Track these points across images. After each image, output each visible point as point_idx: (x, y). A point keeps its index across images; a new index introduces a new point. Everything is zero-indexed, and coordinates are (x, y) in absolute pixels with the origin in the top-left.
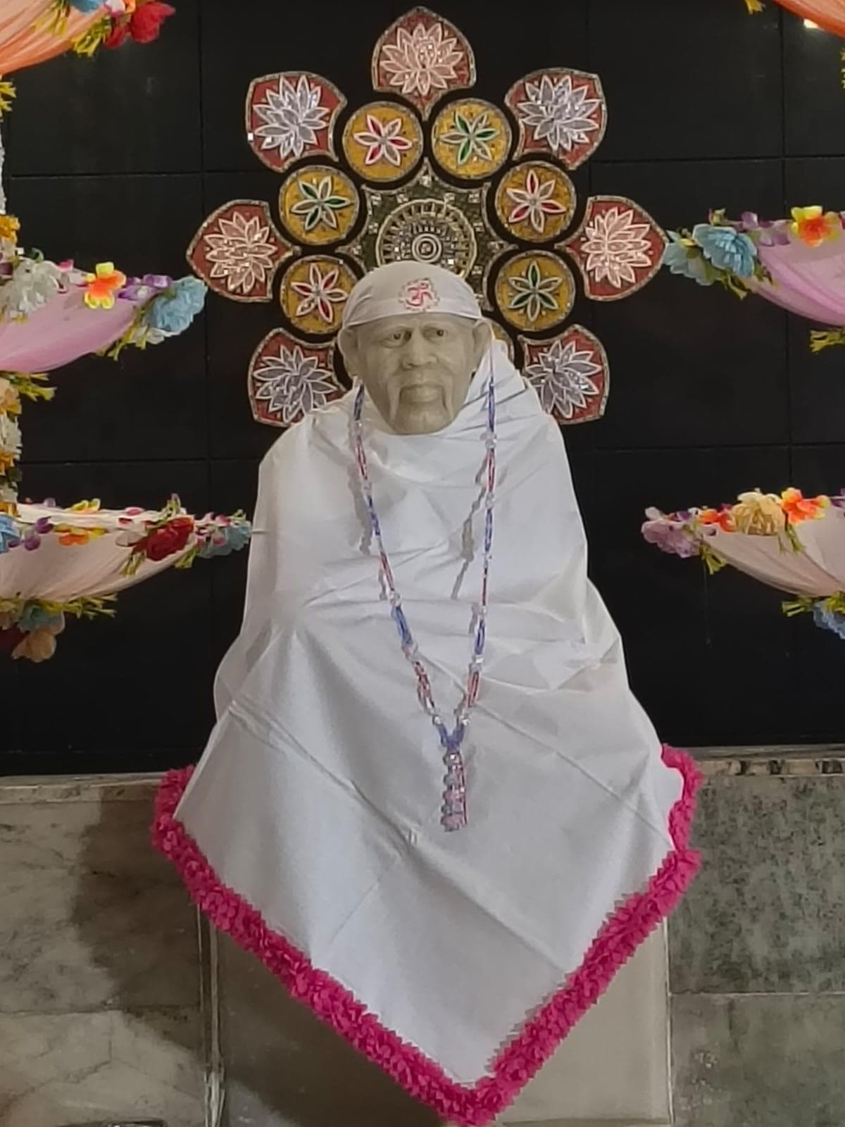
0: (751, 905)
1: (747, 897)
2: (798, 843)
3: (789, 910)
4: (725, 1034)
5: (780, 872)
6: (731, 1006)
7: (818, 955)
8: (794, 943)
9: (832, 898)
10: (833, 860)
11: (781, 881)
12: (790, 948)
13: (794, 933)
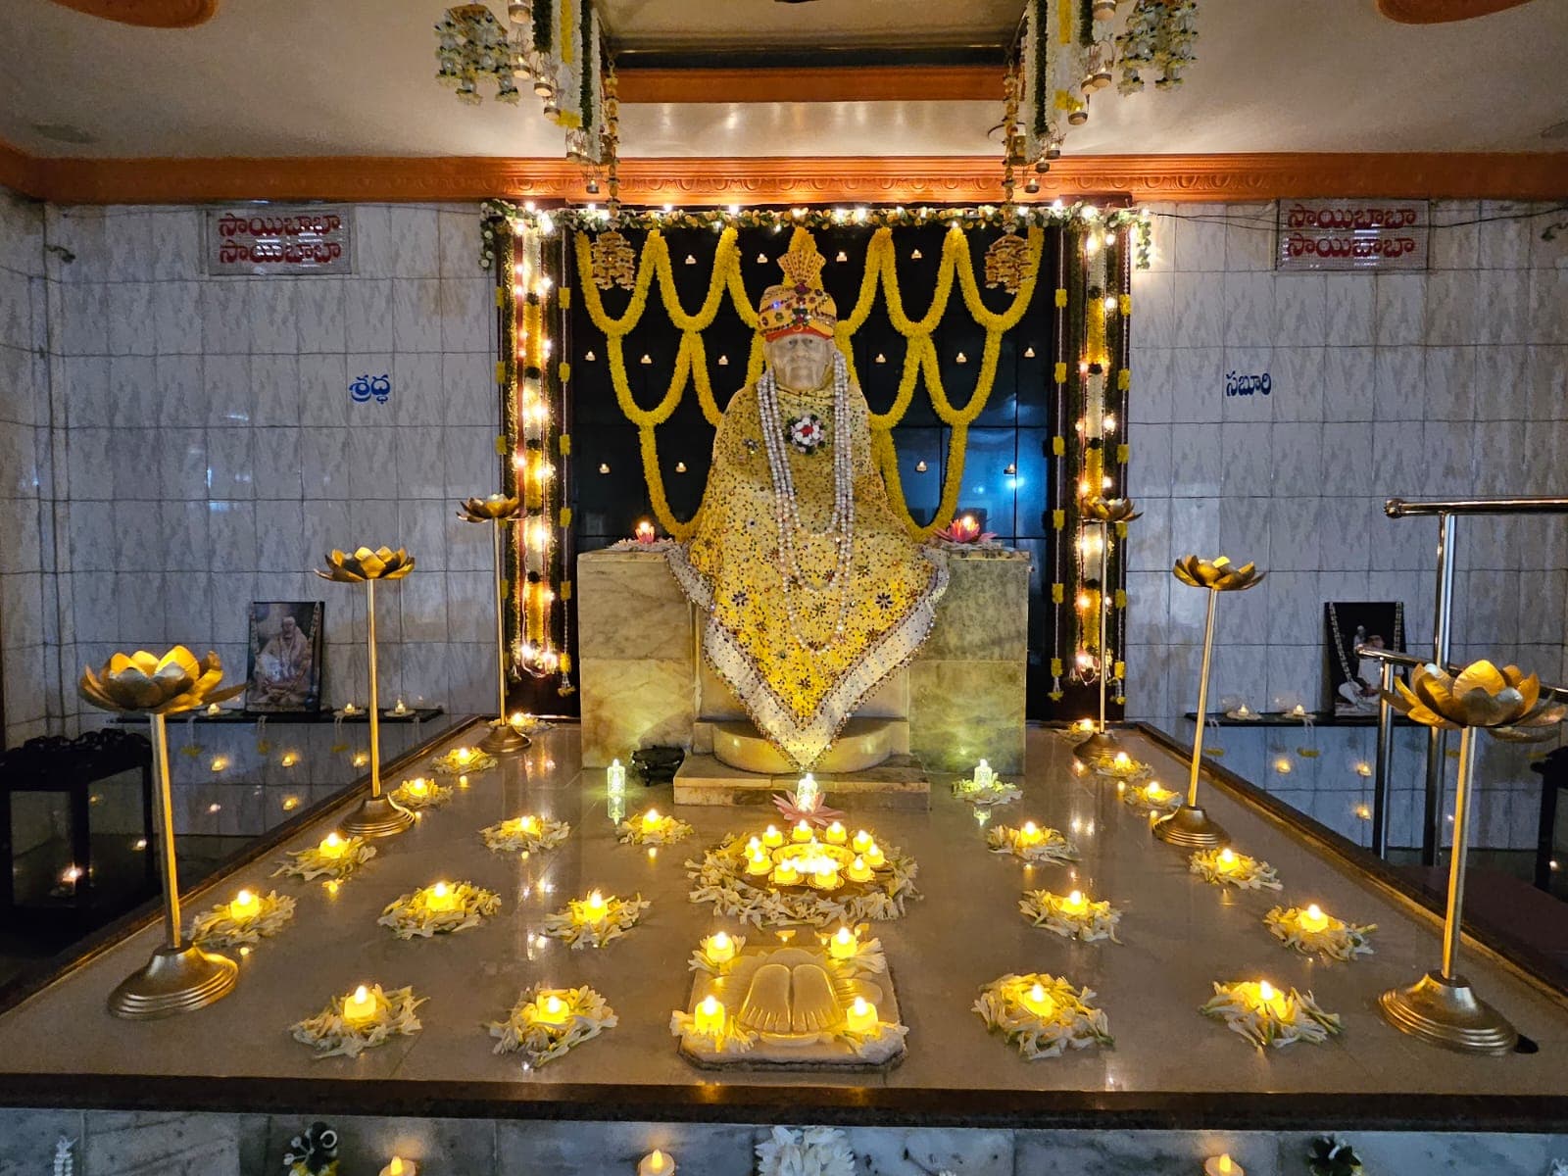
0: (949, 620)
2: (972, 593)
3: (967, 623)
4: (935, 679)
6: (938, 667)
7: (979, 644)
8: (969, 638)
9: (988, 617)
10: (990, 601)
11: (964, 609)
12: (967, 640)
13: (968, 632)
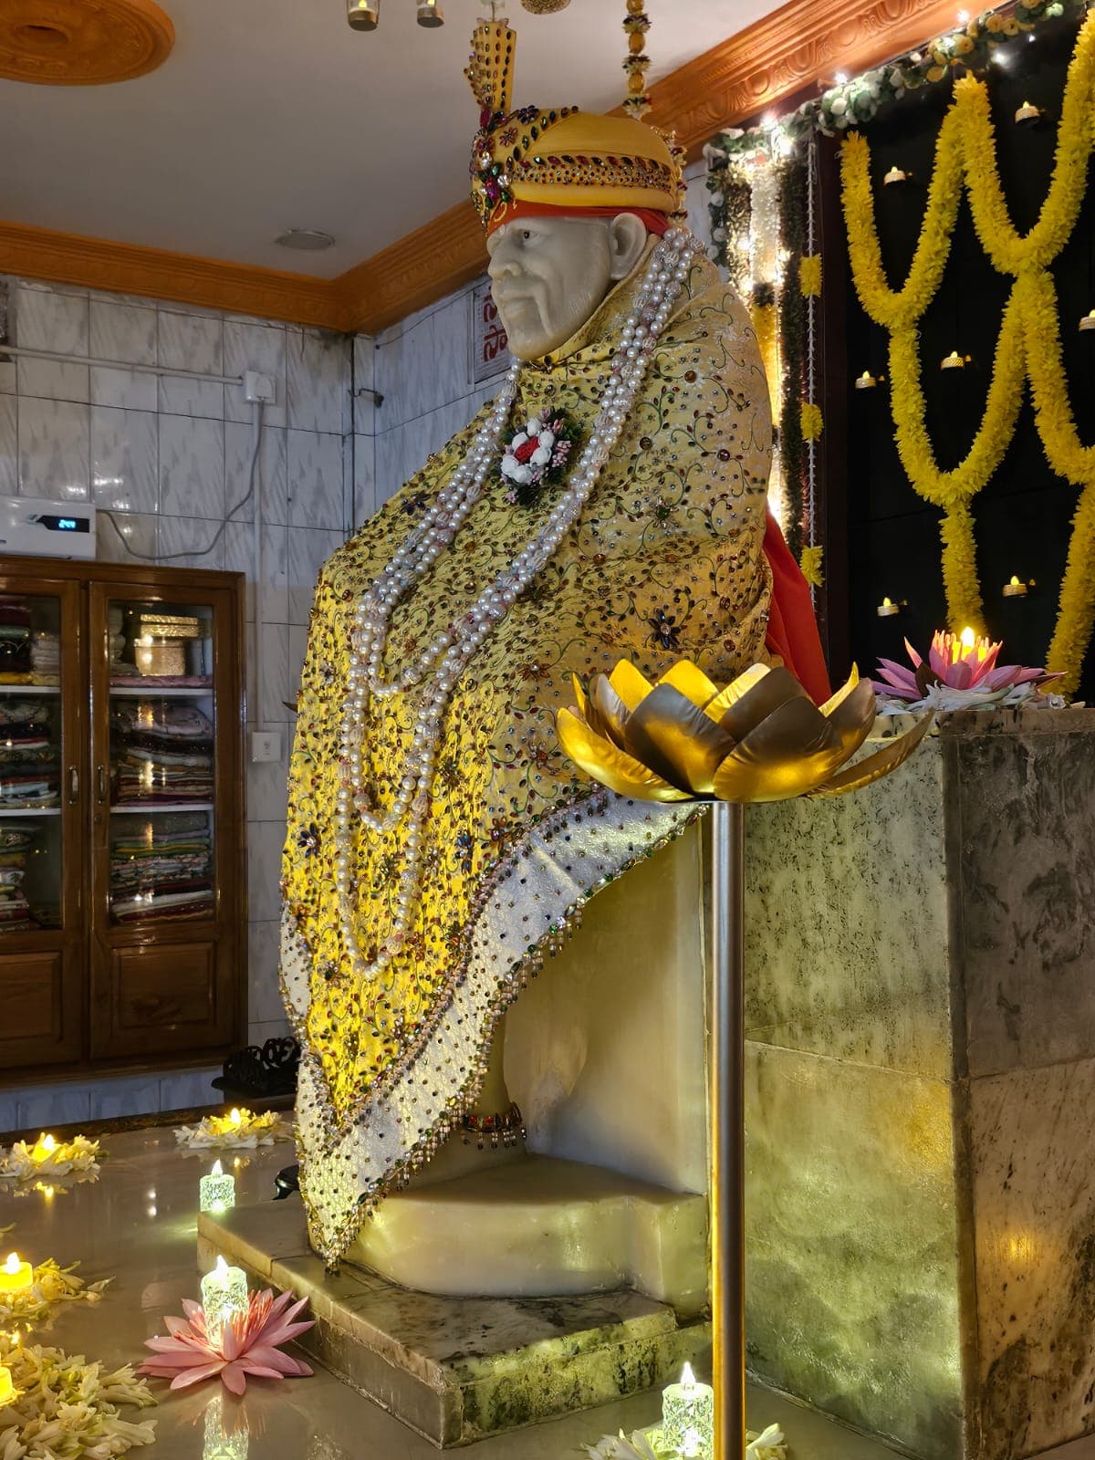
0: (776, 924)
1: (772, 913)
3: (811, 935)
5: (802, 880)
7: (840, 1005)
9: (853, 925)
10: (853, 866)
11: (803, 893)
12: (812, 990)
13: (816, 969)
